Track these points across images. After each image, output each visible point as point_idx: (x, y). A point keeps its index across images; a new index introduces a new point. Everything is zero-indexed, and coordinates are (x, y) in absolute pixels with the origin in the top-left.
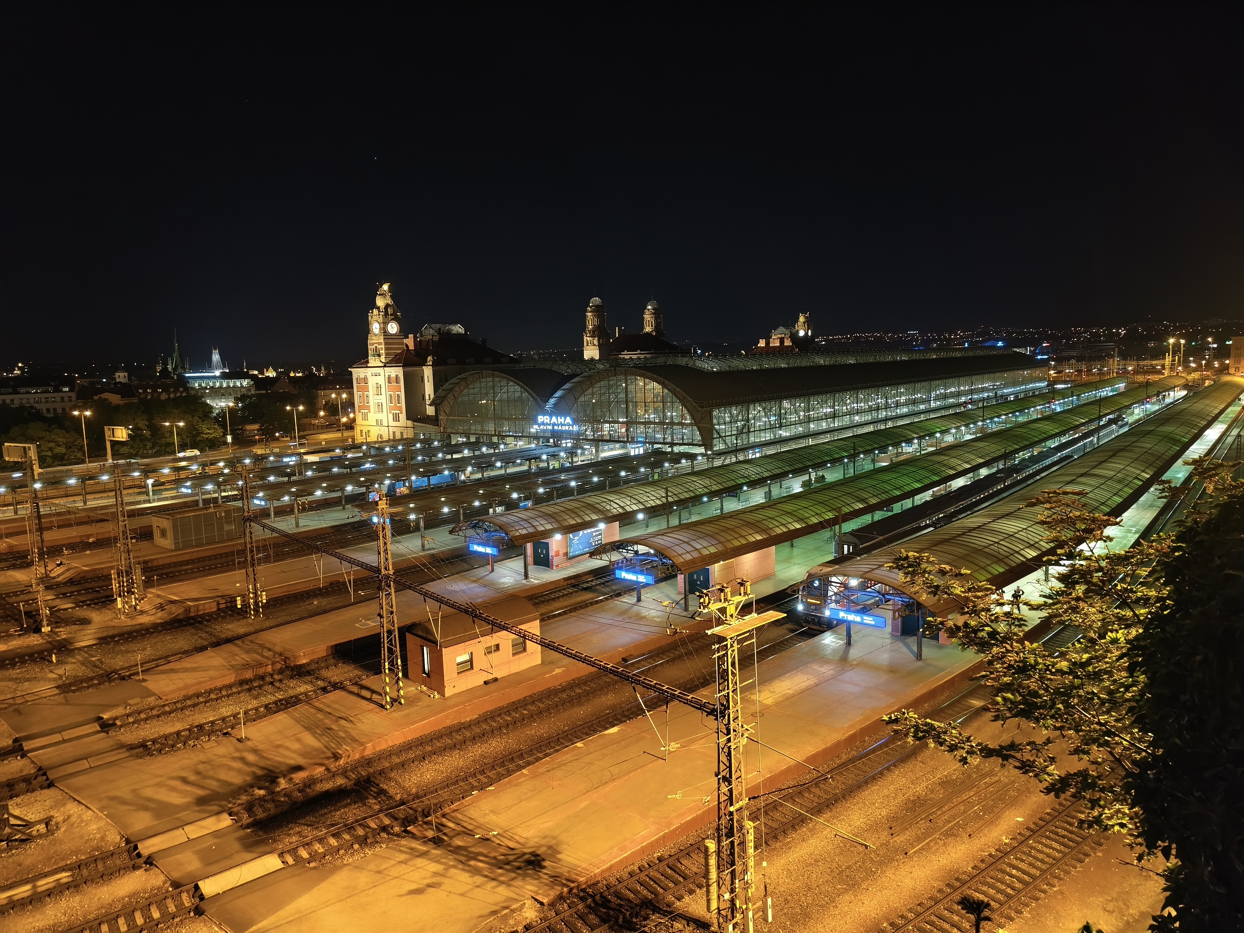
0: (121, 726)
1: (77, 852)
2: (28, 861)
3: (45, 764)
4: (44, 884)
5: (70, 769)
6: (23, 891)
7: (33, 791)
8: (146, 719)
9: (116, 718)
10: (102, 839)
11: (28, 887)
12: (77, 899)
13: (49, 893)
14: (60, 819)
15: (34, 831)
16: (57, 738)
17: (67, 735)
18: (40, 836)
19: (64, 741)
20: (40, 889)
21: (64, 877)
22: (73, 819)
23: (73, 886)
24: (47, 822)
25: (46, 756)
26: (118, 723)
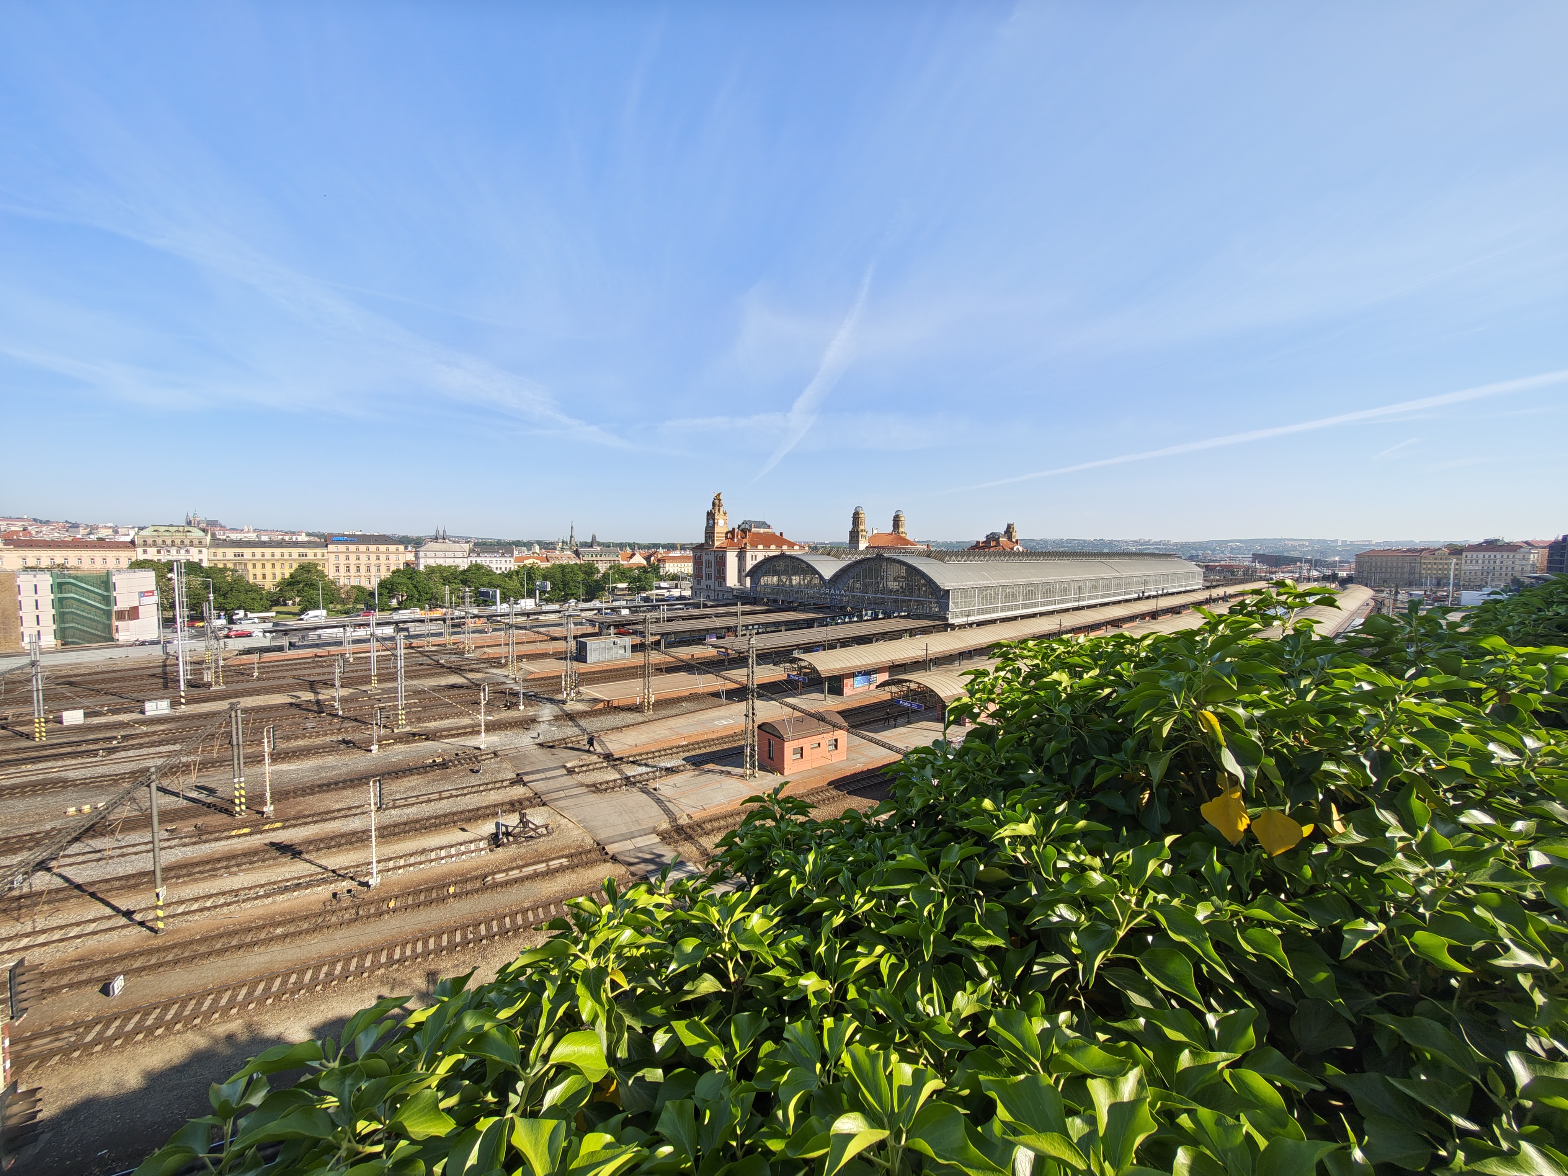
0: (579, 773)
1: (569, 847)
2: (541, 849)
3: (539, 791)
4: (555, 864)
5: (554, 796)
6: (542, 867)
7: (534, 807)
8: (593, 770)
9: (575, 767)
10: (583, 840)
11: (544, 865)
12: (575, 875)
13: (557, 870)
14: (554, 826)
15: (539, 831)
16: (542, 776)
17: (549, 774)
18: (544, 835)
19: (546, 779)
20: (551, 867)
21: (564, 861)
22: (562, 827)
23: (572, 868)
24: (546, 827)
25: (539, 787)
26: (576, 770)
